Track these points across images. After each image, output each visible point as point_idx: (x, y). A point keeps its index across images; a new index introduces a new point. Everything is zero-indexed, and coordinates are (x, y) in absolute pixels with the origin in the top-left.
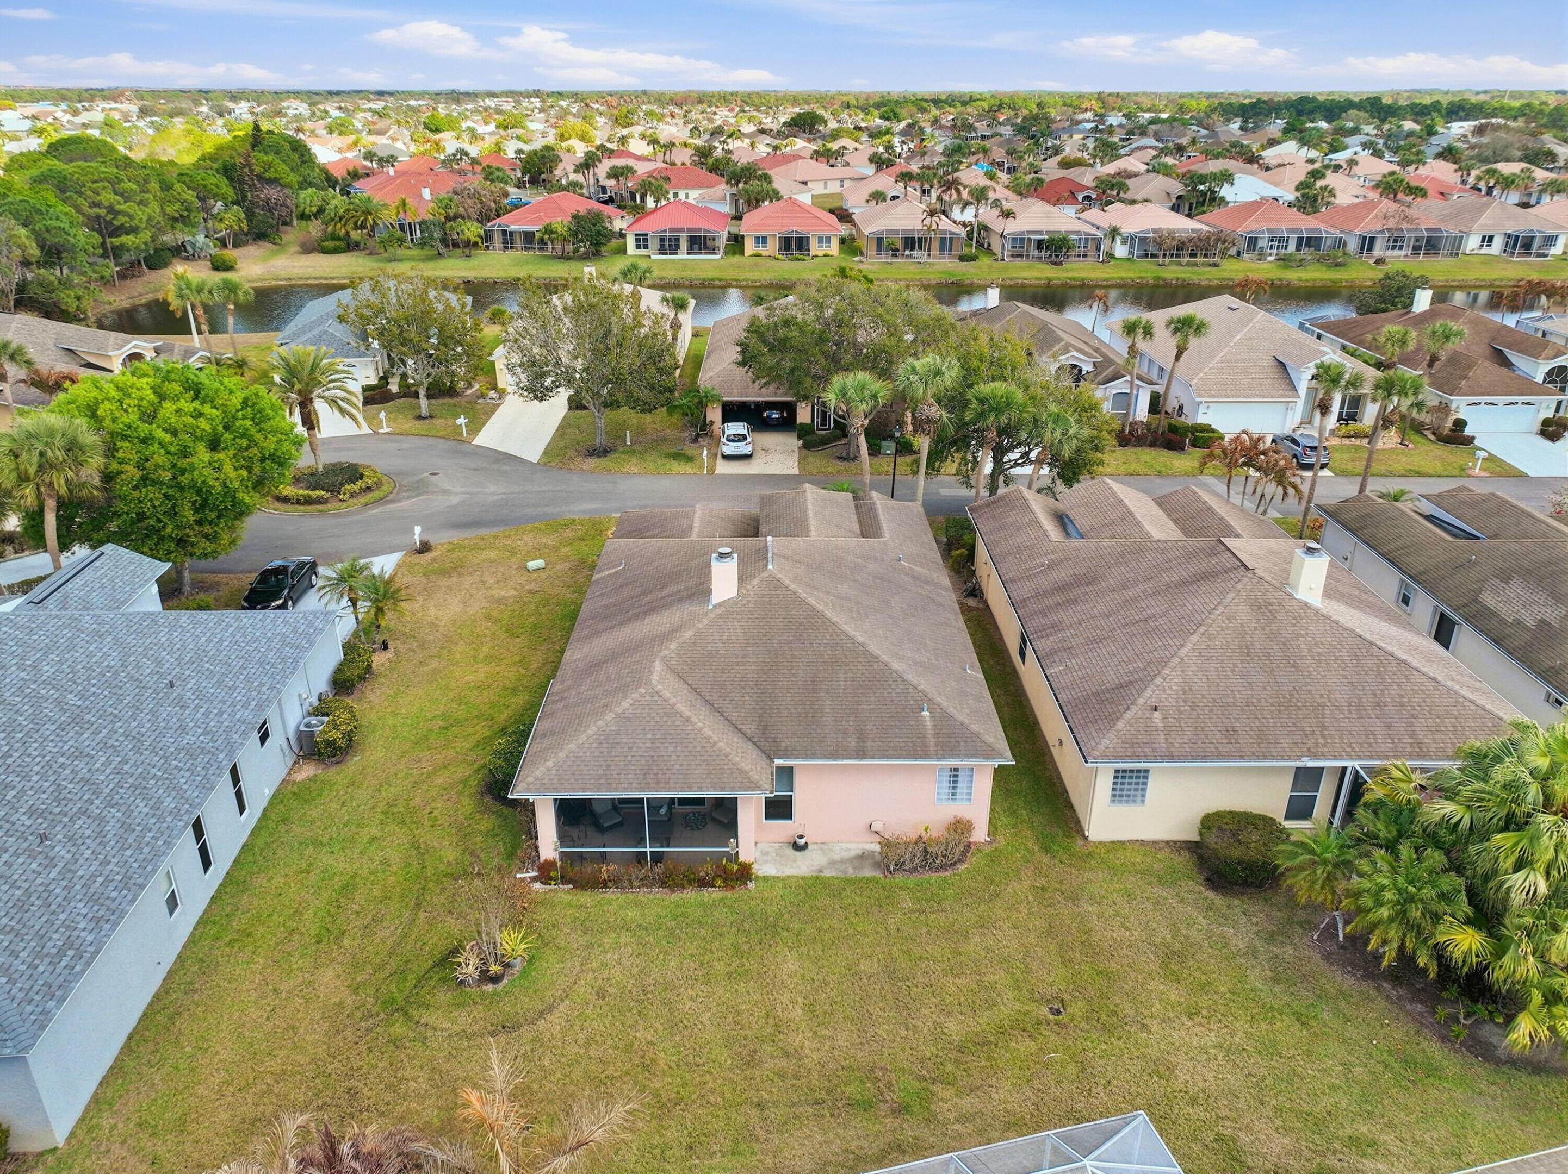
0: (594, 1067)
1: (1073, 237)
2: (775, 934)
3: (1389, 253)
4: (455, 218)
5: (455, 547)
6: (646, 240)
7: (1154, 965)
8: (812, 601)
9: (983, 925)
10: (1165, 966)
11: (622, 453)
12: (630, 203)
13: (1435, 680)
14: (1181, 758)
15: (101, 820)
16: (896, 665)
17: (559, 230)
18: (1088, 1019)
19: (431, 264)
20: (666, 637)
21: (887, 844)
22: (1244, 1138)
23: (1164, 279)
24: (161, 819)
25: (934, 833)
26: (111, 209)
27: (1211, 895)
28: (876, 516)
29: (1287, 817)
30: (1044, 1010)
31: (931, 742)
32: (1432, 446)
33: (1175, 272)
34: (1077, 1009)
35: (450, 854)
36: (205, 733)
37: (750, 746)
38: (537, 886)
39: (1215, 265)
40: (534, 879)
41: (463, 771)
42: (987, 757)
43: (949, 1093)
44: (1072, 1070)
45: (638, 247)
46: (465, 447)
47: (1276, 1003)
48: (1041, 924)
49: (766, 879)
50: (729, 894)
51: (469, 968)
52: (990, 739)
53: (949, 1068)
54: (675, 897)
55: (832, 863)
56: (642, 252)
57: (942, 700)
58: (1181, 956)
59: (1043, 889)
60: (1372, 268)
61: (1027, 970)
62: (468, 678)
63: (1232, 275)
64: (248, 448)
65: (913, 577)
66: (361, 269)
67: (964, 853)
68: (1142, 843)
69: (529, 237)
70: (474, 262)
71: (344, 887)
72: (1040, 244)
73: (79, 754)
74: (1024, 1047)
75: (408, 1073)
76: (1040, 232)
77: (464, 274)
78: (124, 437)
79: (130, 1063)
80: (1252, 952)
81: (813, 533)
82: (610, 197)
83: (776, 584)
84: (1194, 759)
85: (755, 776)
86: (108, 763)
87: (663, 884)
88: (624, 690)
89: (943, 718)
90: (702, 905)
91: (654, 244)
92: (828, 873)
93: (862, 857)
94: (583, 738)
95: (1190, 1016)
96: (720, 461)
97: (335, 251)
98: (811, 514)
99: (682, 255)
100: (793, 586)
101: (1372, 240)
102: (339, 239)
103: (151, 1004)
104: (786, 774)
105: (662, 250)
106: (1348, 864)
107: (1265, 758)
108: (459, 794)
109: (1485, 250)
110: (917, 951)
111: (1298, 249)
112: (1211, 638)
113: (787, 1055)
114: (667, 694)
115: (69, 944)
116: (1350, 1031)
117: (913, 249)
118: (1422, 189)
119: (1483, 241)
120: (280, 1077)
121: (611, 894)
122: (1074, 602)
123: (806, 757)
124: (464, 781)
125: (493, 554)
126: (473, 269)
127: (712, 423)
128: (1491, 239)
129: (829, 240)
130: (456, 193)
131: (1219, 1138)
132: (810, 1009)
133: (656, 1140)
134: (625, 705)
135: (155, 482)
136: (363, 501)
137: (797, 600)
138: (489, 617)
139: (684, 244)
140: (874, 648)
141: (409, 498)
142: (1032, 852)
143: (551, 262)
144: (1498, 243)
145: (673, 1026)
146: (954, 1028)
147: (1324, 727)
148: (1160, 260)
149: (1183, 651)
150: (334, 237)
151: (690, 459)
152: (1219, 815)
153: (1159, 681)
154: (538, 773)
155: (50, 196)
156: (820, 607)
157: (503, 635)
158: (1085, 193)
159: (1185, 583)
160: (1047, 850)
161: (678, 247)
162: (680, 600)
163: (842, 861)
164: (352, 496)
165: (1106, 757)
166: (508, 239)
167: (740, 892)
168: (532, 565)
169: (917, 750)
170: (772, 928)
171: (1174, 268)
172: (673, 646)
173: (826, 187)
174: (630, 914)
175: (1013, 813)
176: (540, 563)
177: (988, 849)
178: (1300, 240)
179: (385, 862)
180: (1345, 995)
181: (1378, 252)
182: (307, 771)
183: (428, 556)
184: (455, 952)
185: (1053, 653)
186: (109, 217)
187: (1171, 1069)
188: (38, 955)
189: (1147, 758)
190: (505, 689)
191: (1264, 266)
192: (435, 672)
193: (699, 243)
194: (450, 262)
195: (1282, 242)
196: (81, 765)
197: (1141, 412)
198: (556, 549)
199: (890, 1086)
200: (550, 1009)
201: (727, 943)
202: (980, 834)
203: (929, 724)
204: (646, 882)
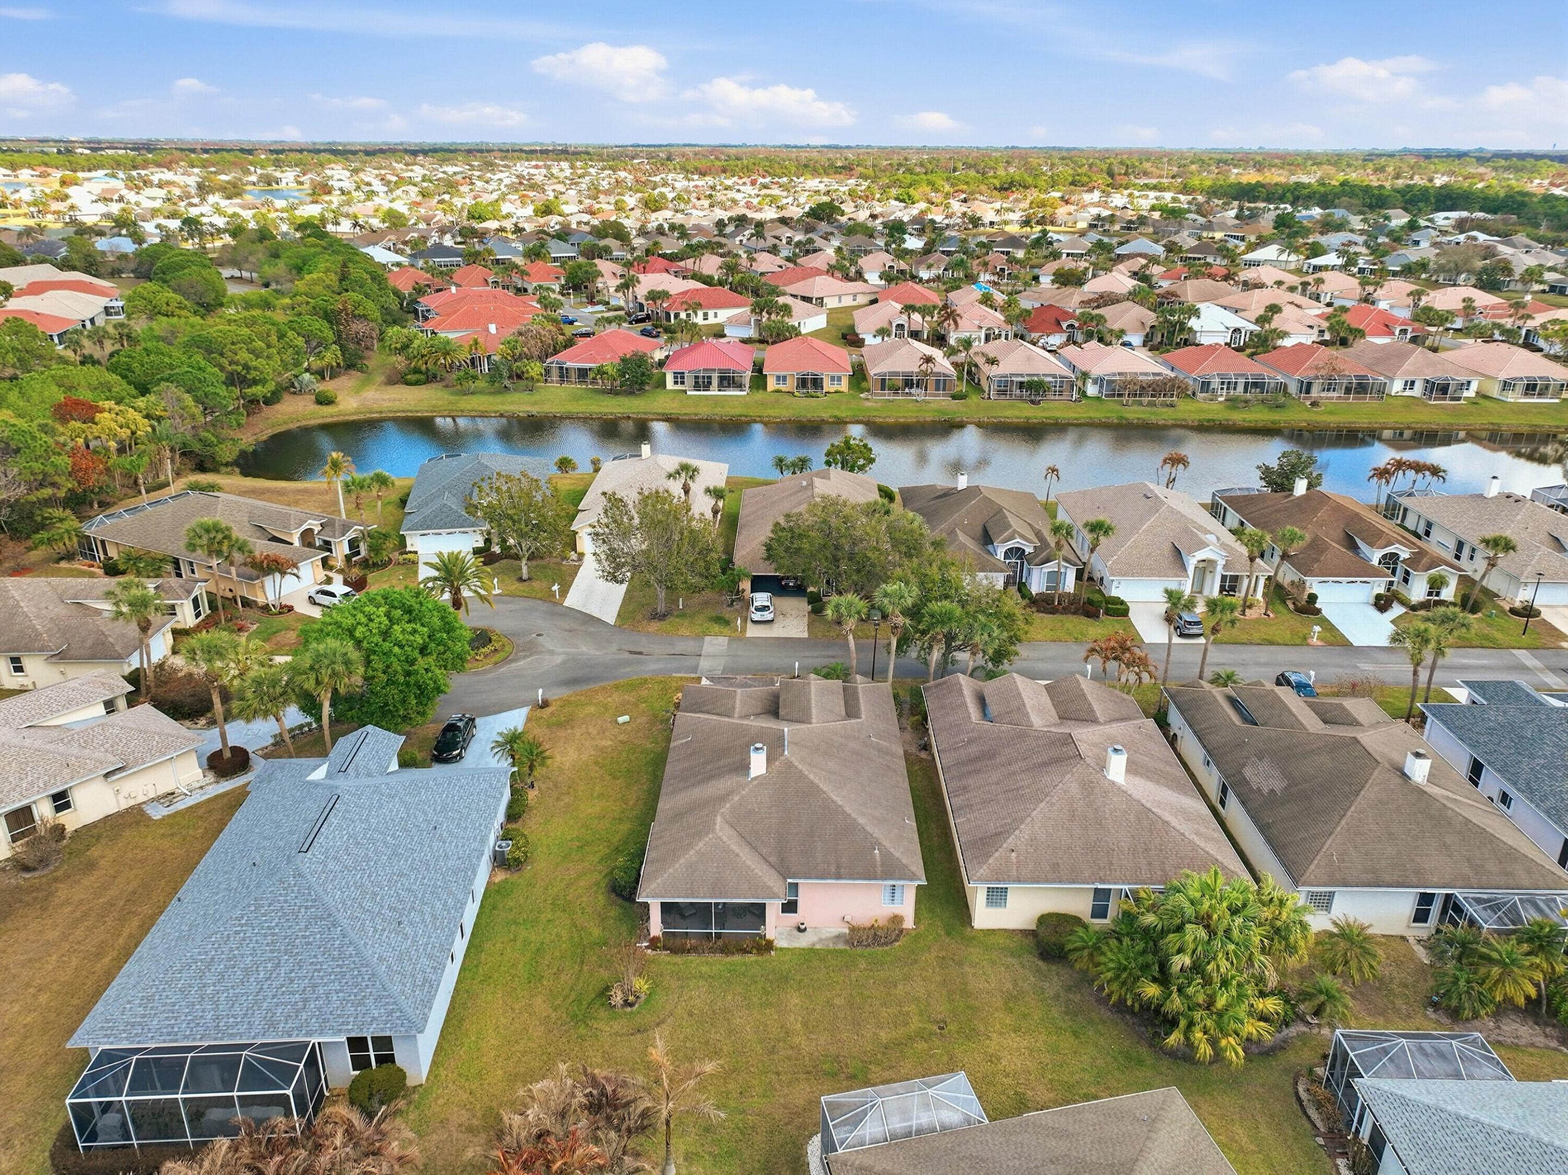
0: (689, 1052)
1: (1050, 379)
2: (787, 981)
3: (1324, 394)
4: (520, 358)
5: (566, 702)
6: (683, 378)
7: (1000, 1003)
8: (811, 777)
9: (907, 978)
10: (1006, 1003)
11: (677, 616)
12: (664, 322)
13: (1183, 834)
14: (1025, 882)
15: (422, 913)
16: (861, 820)
17: (610, 372)
18: (958, 1033)
19: (499, 398)
20: (723, 798)
21: (853, 929)
22: (1030, 1093)
23: (1126, 419)
24: (449, 913)
25: (881, 923)
26: (246, 367)
27: (1040, 963)
28: (858, 699)
29: (1092, 917)
30: (935, 1028)
31: (879, 870)
32: (1289, 616)
33: (1136, 412)
34: (953, 1027)
35: (596, 932)
36: (459, 858)
37: (773, 871)
38: (649, 951)
39: (1172, 406)
40: (647, 947)
41: (597, 877)
42: (912, 879)
43: (878, 1069)
44: (945, 1058)
45: (676, 383)
46: (558, 608)
47: (1064, 1026)
48: (938, 978)
49: (781, 949)
50: (760, 958)
51: (618, 999)
52: (913, 869)
53: (879, 1056)
54: (729, 959)
55: (821, 940)
56: (679, 387)
57: (887, 844)
58: (1016, 998)
59: (943, 958)
60: (1308, 410)
61: (929, 1005)
62: (590, 810)
63: (1186, 416)
64: (445, 652)
65: (879, 750)
66: (440, 403)
67: (898, 936)
68: (1005, 930)
69: (583, 373)
70: (536, 397)
71: (538, 950)
72: (1021, 385)
73: (401, 875)
74: (921, 1046)
75: (591, 1054)
76: (1022, 375)
77: (529, 409)
78: (375, 652)
79: (446, 1046)
80: (1057, 997)
81: (814, 721)
82: (648, 315)
83: (789, 765)
84: (1032, 883)
85: (776, 890)
86: (416, 879)
87: (722, 952)
88: (700, 834)
89: (886, 855)
90: (745, 964)
91: (690, 381)
92: (818, 947)
93: (838, 937)
94: (677, 866)
95: (1015, 1032)
96: (749, 624)
97: (417, 383)
98: (813, 702)
99: (714, 392)
100: (800, 767)
101: (1309, 385)
102: (421, 372)
103: (447, 1015)
104: (794, 888)
105: (697, 386)
106: (1099, 948)
107: (1074, 882)
108: (596, 892)
109: (1408, 393)
110: (866, 993)
111: (1246, 391)
112: (1052, 805)
113: (792, 1048)
114: (725, 839)
115: (425, 980)
116: (1102, 1041)
117: (912, 387)
118: (1360, 331)
119: (1406, 384)
120: (524, 1053)
121: (692, 957)
122: (978, 772)
123: (806, 878)
124: (597, 884)
125: (592, 709)
126: (535, 403)
127: (743, 591)
128: (1413, 383)
129: (839, 379)
130: (520, 334)
131: (1016, 1093)
132: (805, 1024)
133: (723, 1089)
134: (701, 844)
135: (393, 683)
136: (493, 660)
137: (801, 776)
138: (596, 763)
139: (715, 382)
140: (848, 809)
141: (525, 657)
142: (940, 935)
143: (602, 397)
144: (1419, 387)
145: (731, 1032)
146: (884, 1035)
147: (1111, 864)
148: (1125, 399)
149: (1035, 813)
150: (417, 371)
151: (727, 623)
152: (1050, 915)
153: (1017, 832)
154: (652, 887)
155: (199, 358)
156: (816, 781)
157: (608, 778)
158: (1069, 323)
159: (1045, 764)
160: (948, 934)
161: (710, 383)
162: (730, 771)
163: (827, 939)
164: (485, 657)
165: (980, 880)
166: (564, 374)
167: (766, 957)
168: (621, 719)
169: (870, 875)
170: (783, 980)
171: (1136, 408)
172: (728, 806)
173: (840, 301)
174: (704, 969)
175: (931, 911)
176: (625, 718)
177: (913, 933)
178: (1246, 384)
179: (558, 935)
180: (1104, 1022)
181: (1315, 393)
182: (500, 876)
183: (548, 711)
184: (608, 988)
185: (960, 808)
186: (244, 372)
187: (999, 1059)
188: (414, 985)
189: (1004, 881)
190: (614, 819)
191: (1214, 406)
192: (568, 806)
193: (728, 381)
194: (517, 396)
195: (1231, 385)
196: (404, 880)
197: (1069, 584)
198: (636, 705)
199: (846, 1065)
200: (663, 1022)
201: (759, 986)
202: (909, 924)
203: (878, 858)
204: (712, 950)
